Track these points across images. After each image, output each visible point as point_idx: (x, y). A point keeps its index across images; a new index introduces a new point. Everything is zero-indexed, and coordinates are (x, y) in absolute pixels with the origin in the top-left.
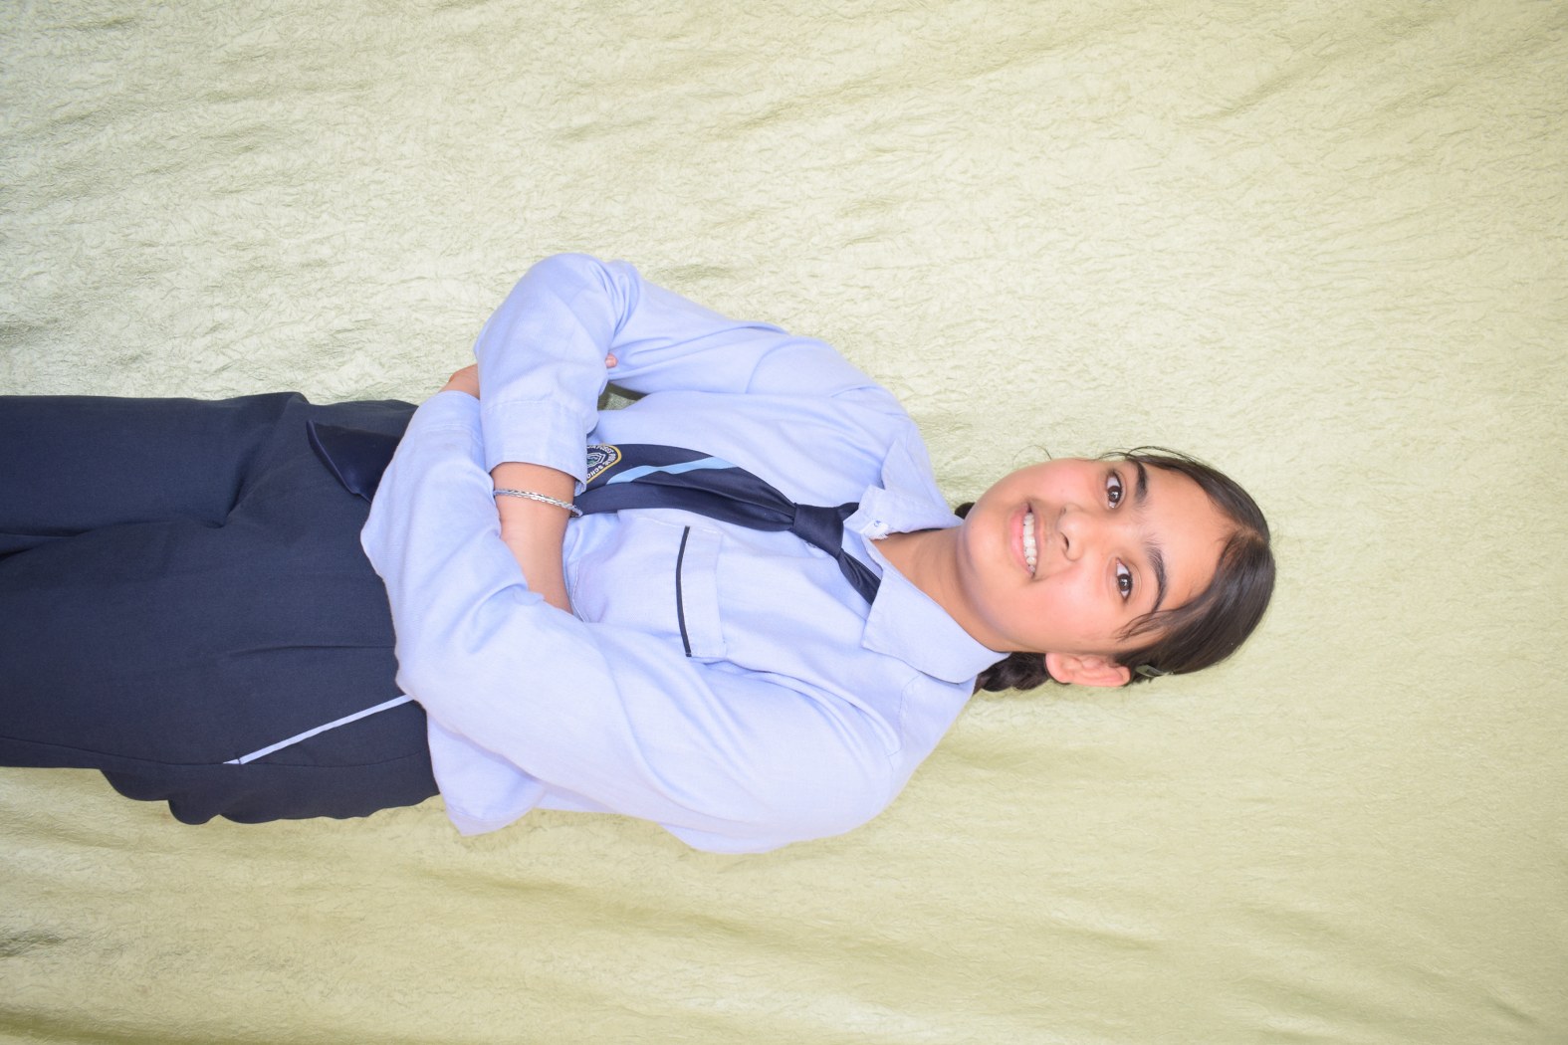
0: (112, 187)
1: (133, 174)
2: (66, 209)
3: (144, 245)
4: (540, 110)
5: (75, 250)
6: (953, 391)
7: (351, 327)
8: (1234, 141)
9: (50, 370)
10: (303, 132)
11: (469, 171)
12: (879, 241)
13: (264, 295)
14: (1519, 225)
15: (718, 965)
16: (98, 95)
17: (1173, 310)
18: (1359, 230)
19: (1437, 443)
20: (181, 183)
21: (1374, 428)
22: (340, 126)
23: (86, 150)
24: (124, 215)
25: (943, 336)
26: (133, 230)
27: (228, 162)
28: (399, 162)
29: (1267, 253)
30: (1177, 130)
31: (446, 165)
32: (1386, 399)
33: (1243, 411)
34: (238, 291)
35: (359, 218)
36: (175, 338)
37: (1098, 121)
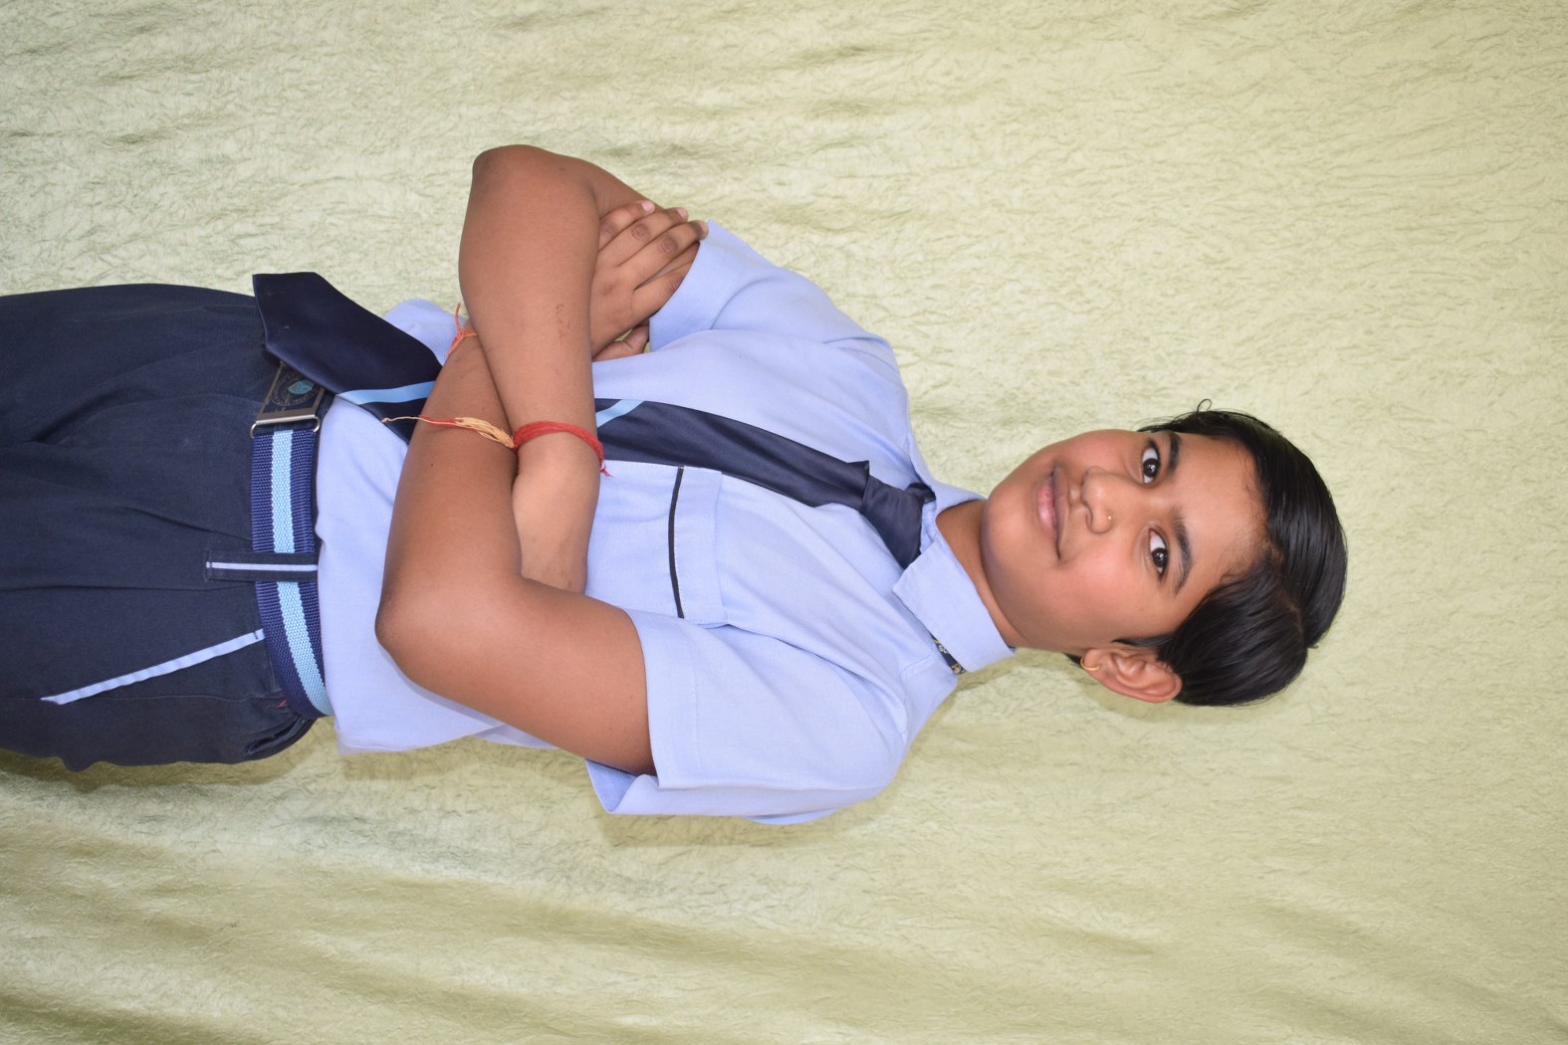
1: (6, 53)
3: (16, 134)
6: (933, 313)
8: (1242, 44)
10: (209, 13)
11: (398, 61)
12: (852, 146)
13: (155, 194)
14: (1556, 137)
15: (655, 977)
17: (1174, 226)
18: (1380, 142)
19: (1467, 376)
20: (62, 66)
21: (1397, 359)
25: (922, 251)
27: (120, 44)
28: (318, 49)
29: (1277, 166)
30: (1179, 31)
31: (372, 54)
32: (1410, 326)
33: (1252, 338)
34: (123, 189)
35: (271, 110)
36: (44, 241)
37: (1093, 20)
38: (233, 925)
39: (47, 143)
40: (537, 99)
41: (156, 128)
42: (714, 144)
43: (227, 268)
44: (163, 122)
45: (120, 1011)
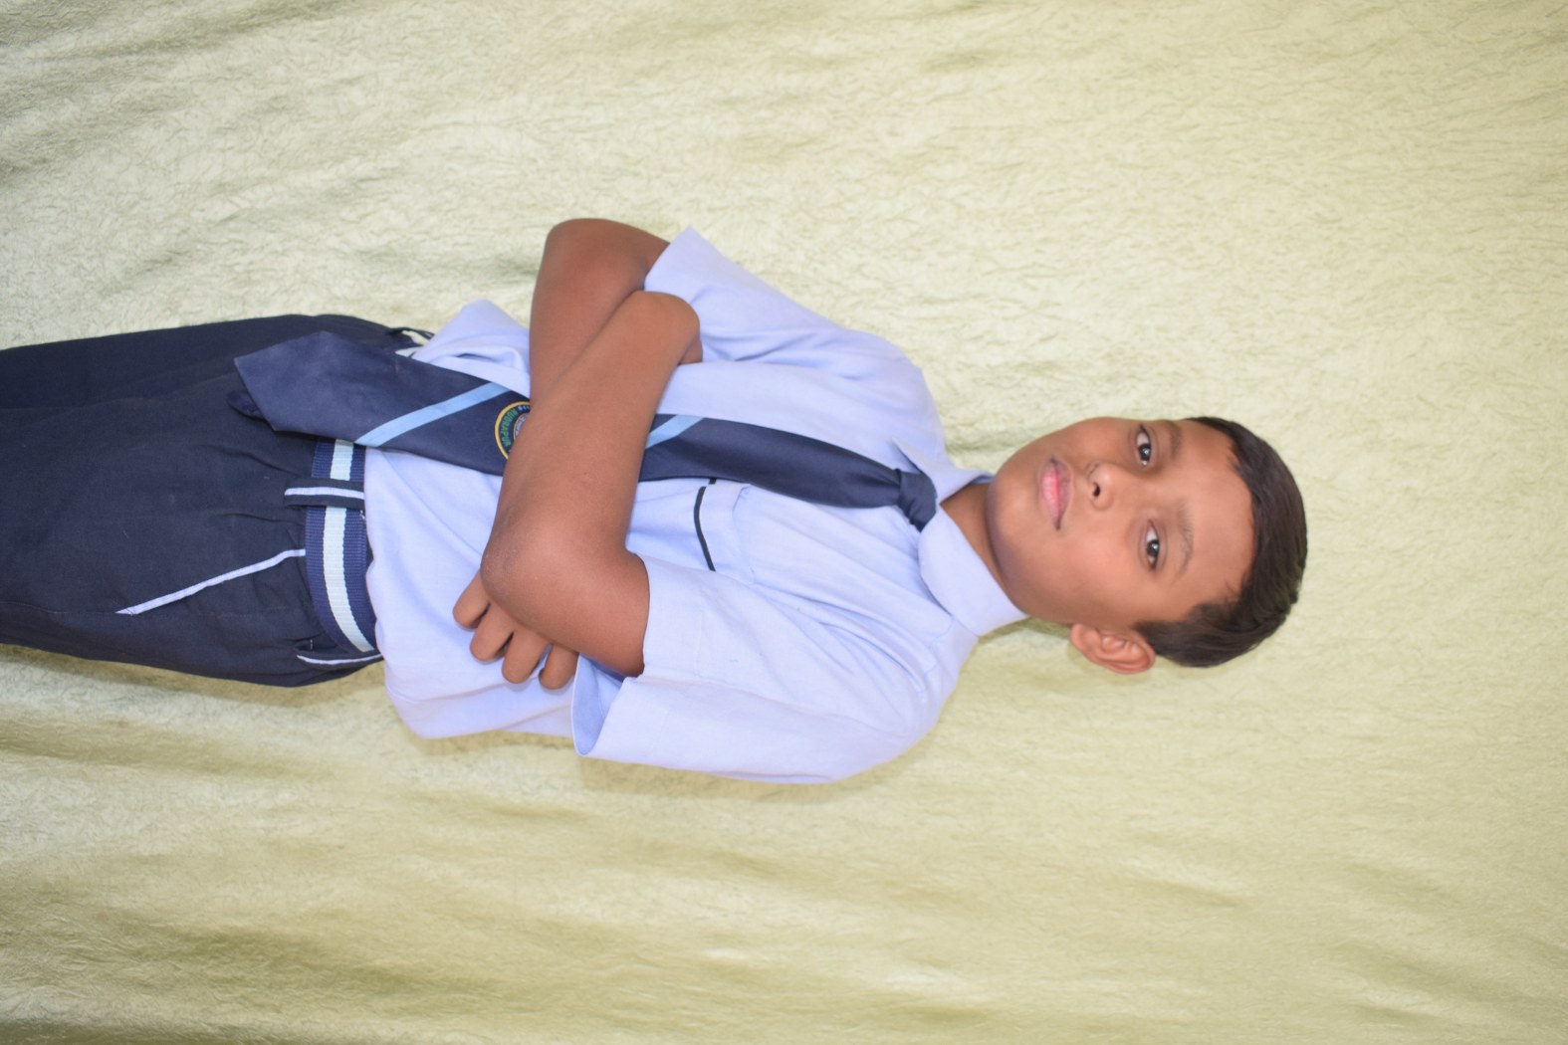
6: (1042, 266)
7: (374, 175)
12: (966, 97)
13: (283, 139)
17: (1288, 184)
18: (1493, 108)
21: (1503, 325)
25: (1034, 204)
29: (1392, 128)
32: (1517, 292)
33: (1361, 299)
36: (178, 183)
38: (341, 847)
40: (654, 47)
43: (350, 211)
45: (231, 928)
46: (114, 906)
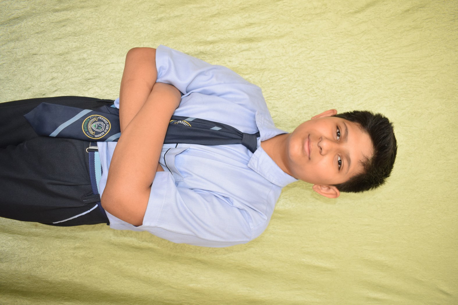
0: (25, 38)
1: (31, 34)
2: (12, 45)
3: (34, 54)
4: (149, 12)
5: (15, 56)
6: (272, 97)
7: (92, 78)
8: (359, 21)
9: (5, 92)
10: (80, 21)
11: (127, 31)
12: (250, 51)
13: (67, 69)
14: (447, 47)
15: (199, 274)
16: (22, 11)
17: (340, 72)
18: (398, 48)
19: (422, 114)
20: (45, 36)
21: (402, 109)
22: (90, 19)
23: (18, 27)
24: (28, 46)
25: (269, 80)
26: (31, 50)
27: (58, 30)
28: (107, 29)
29: (369, 55)
30: (341, 17)
31: (121, 29)
32: (406, 100)
33: (362, 103)
34: (59, 67)
35: (95, 45)
36: (41, 82)
37: (317, 14)
38: (92, 258)
39: (41, 56)
40: (164, 40)
41: (67, 51)
42: (212, 51)
43: (86, 88)
44: (69, 50)
45: (63, 280)
46: (32, 274)
